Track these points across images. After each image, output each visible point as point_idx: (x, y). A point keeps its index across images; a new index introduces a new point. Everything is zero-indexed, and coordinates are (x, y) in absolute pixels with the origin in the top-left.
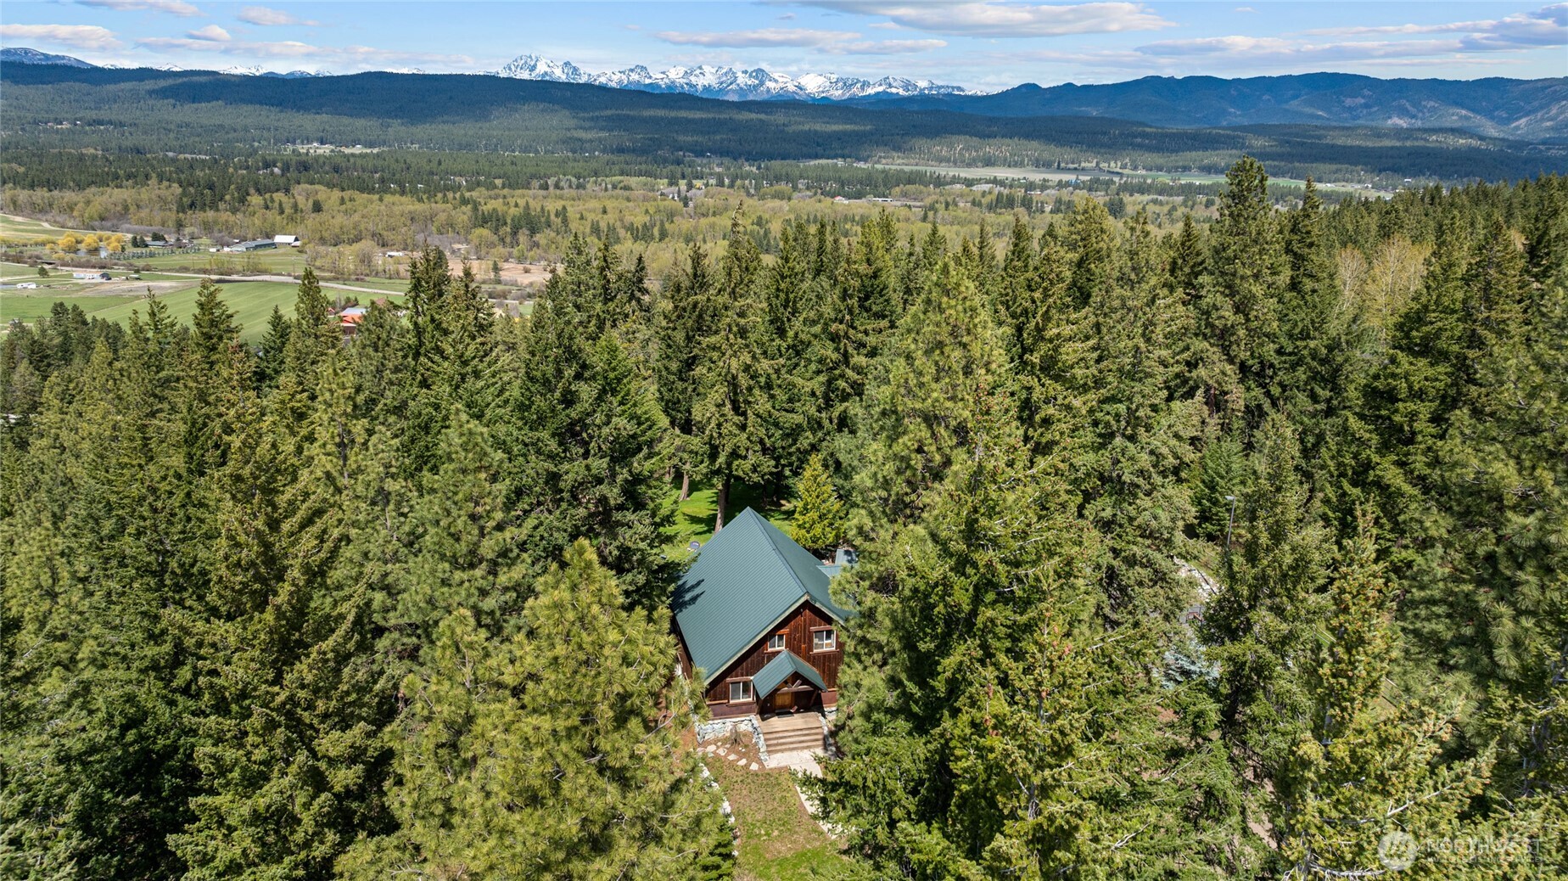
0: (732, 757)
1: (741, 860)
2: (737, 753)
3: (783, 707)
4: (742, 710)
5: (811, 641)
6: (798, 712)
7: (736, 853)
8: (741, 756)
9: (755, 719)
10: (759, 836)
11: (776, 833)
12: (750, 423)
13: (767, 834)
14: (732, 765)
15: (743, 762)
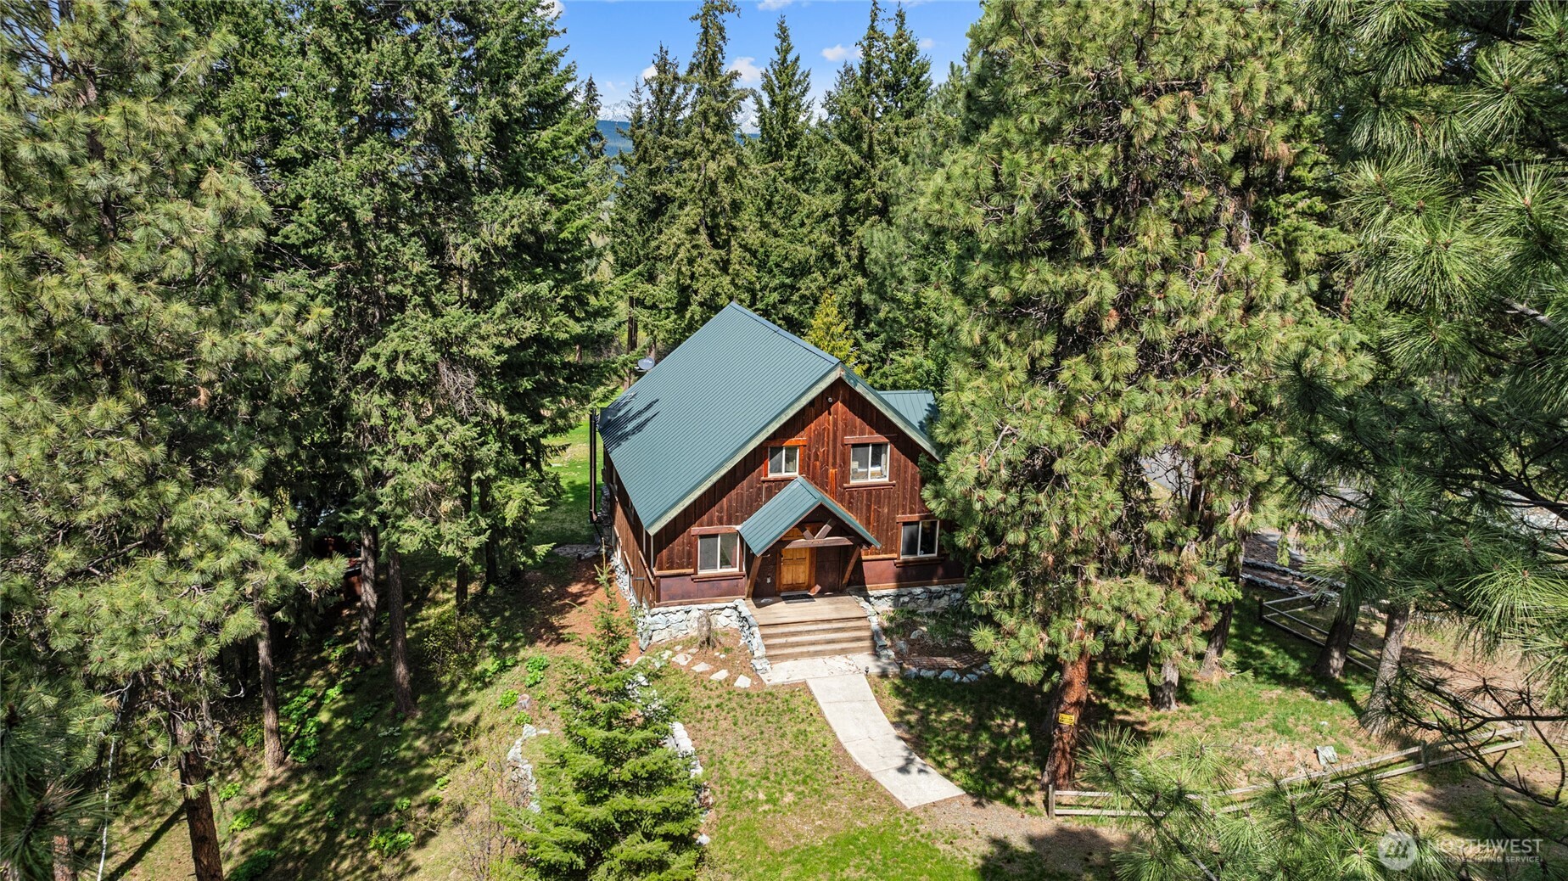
0: (701, 667)
1: (716, 853)
2: (713, 660)
3: (793, 587)
4: (720, 588)
5: (845, 463)
6: (821, 594)
7: (703, 839)
8: (718, 665)
9: (746, 606)
10: (753, 804)
11: (789, 798)
12: (734, 257)
13: (771, 800)
14: (700, 680)
15: (722, 674)
